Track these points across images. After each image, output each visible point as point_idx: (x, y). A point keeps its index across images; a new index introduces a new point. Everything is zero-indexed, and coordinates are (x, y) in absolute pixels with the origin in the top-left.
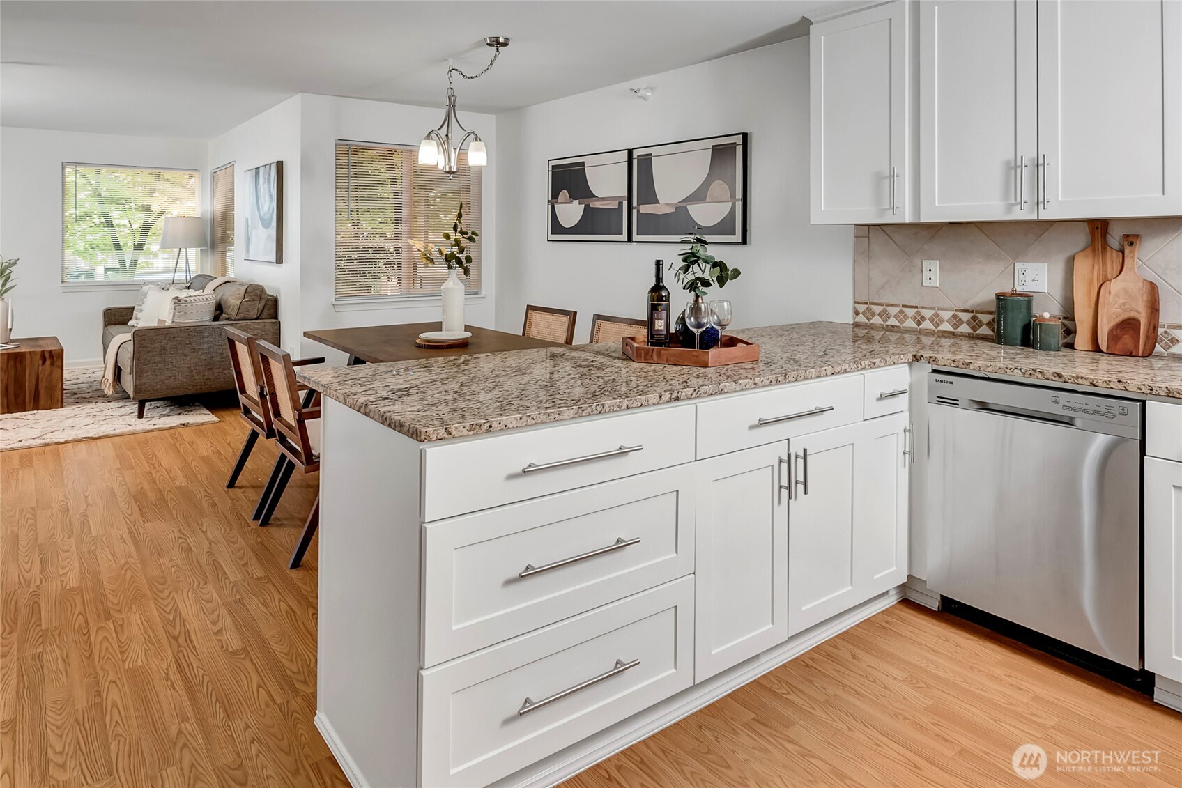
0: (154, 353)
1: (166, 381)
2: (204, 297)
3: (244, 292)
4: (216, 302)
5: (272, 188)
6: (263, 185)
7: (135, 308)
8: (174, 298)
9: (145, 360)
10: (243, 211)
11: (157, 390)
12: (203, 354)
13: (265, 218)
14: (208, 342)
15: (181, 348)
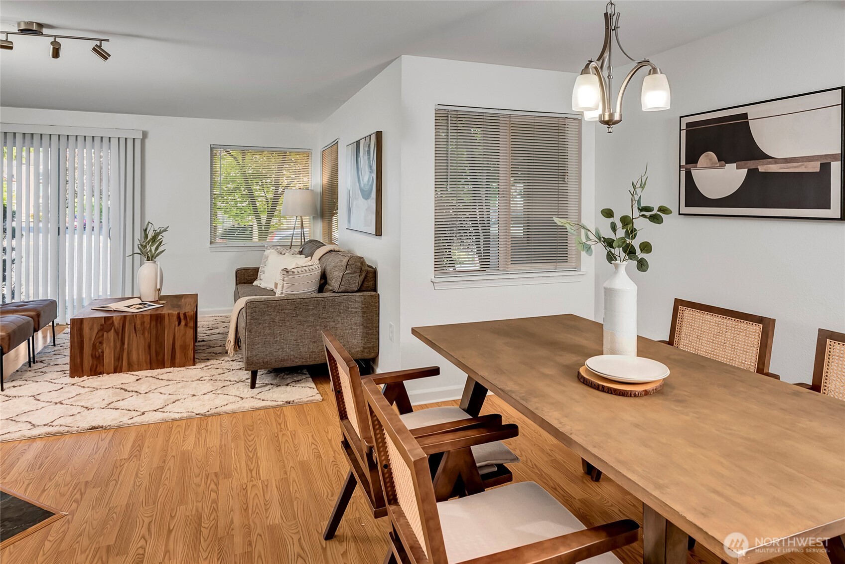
0: (264, 326)
1: (275, 353)
2: (310, 268)
3: (346, 264)
4: (321, 272)
5: (371, 159)
6: (363, 157)
7: (260, 268)
8: (283, 270)
9: (256, 332)
10: (346, 183)
11: (267, 362)
12: (308, 327)
13: (365, 190)
14: (313, 315)
15: (288, 321)
